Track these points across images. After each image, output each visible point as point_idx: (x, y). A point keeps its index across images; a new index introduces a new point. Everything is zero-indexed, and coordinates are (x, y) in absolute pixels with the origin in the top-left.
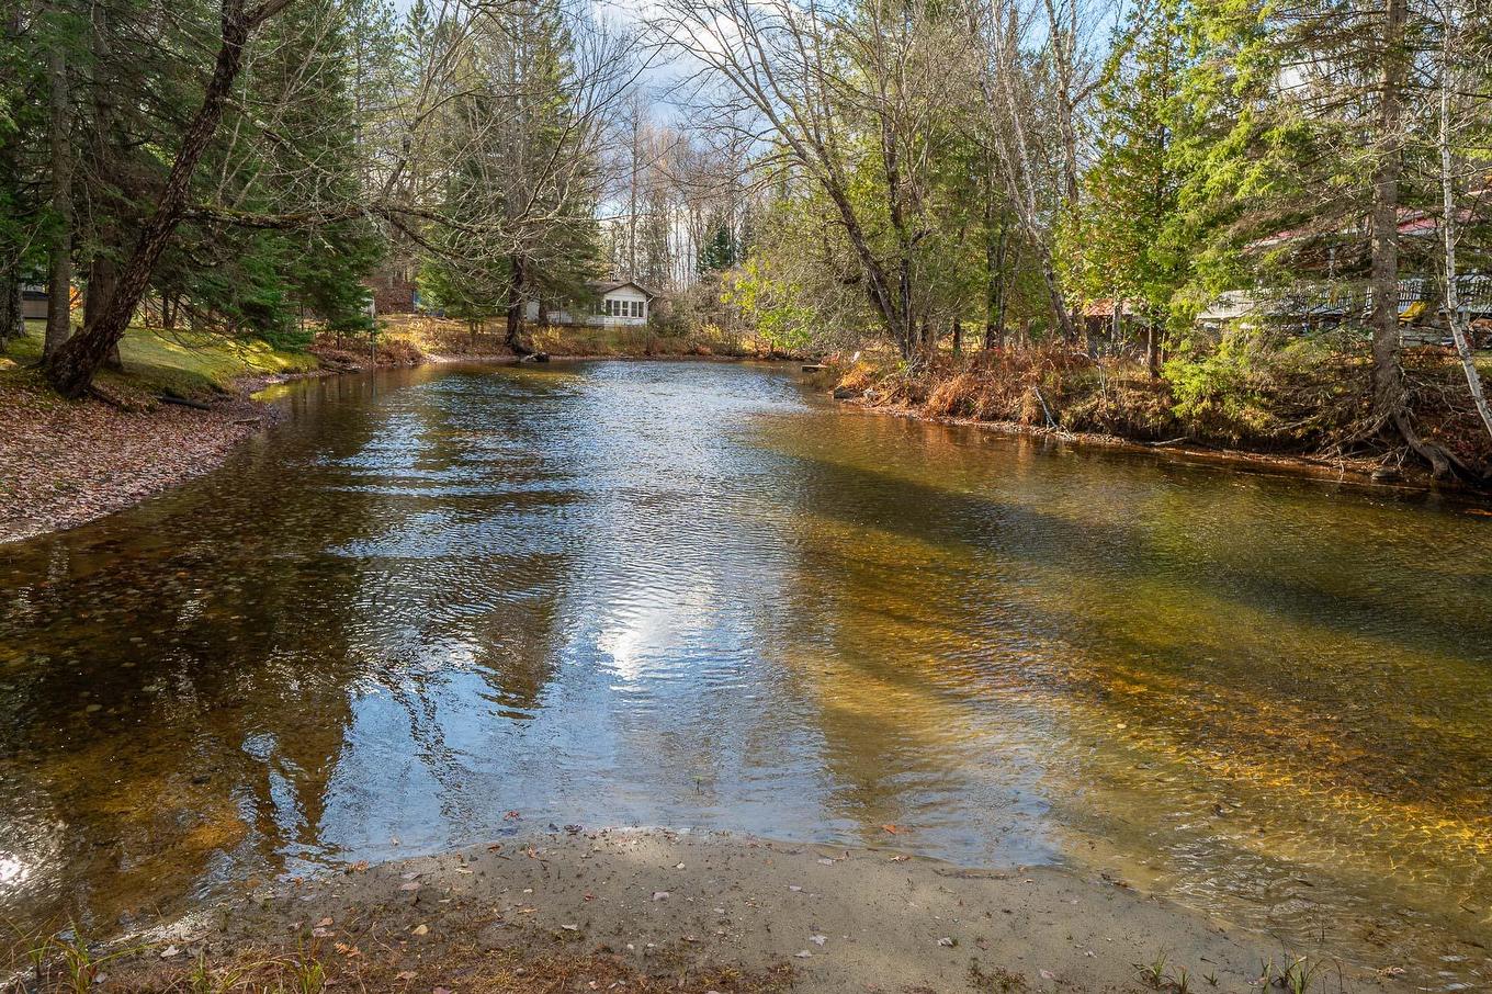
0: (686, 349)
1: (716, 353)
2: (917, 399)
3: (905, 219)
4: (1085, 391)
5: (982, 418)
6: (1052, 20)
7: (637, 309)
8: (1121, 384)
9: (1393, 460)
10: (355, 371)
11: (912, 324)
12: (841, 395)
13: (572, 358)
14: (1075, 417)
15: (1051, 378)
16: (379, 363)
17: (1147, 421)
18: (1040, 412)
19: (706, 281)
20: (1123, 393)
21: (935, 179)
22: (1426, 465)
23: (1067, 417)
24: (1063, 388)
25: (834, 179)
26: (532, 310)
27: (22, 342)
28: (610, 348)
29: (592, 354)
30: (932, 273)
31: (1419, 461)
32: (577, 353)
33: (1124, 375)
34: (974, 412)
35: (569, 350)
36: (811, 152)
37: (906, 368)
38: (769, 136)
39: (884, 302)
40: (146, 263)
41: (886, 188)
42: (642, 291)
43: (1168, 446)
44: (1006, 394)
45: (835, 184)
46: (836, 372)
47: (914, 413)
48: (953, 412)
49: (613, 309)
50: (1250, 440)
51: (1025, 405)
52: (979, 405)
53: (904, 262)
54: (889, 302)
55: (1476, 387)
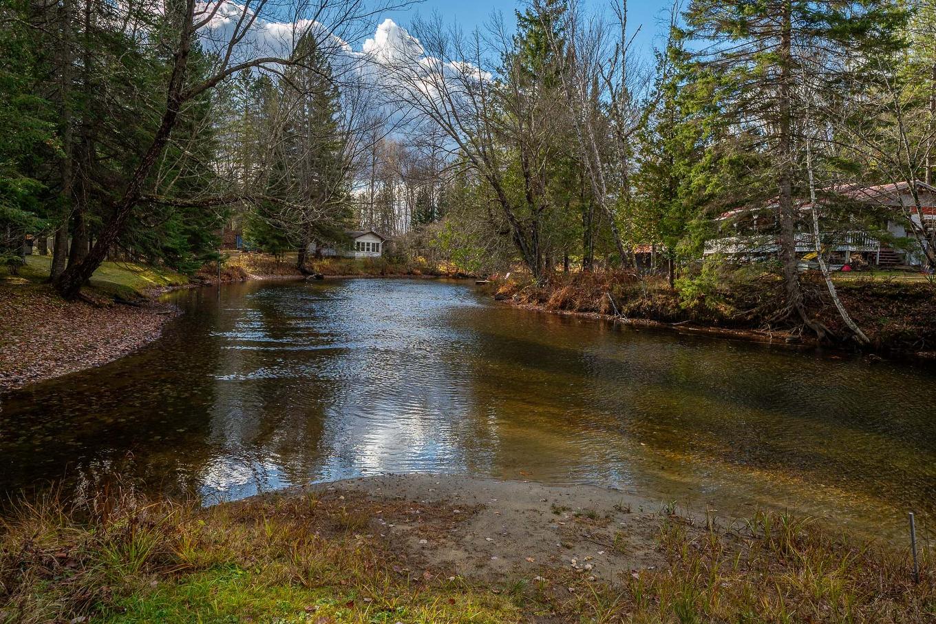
0: (405, 271)
1: (424, 274)
2: (542, 301)
3: (534, 198)
4: (635, 295)
5: (579, 310)
6: (612, 93)
7: (375, 248)
8: (654, 291)
9: (797, 332)
10: (209, 285)
11: (539, 257)
12: (499, 298)
13: (337, 277)
14: (630, 309)
15: (617, 287)
16: (222, 280)
17: (669, 311)
18: (611, 307)
19: (417, 230)
20: (656, 296)
21: (552, 175)
22: (814, 333)
23: (625, 309)
24: (623, 293)
25: (494, 176)
26: (312, 247)
27: (24, 268)
28: (359, 270)
29: (349, 274)
30: (550, 228)
31: (810, 332)
32: (340, 274)
33: (656, 287)
34: (574, 307)
35: (335, 272)
36: (480, 161)
37: (535, 282)
38: (457, 151)
39: (523, 245)
40: (116, 225)
41: (523, 180)
42: (379, 237)
43: (681, 325)
44: (592, 297)
45: (494, 179)
46: (497, 284)
47: (541, 308)
48: (563, 307)
49: (360, 247)
50: (724, 322)
51: (603, 302)
52: (577, 303)
53: (534, 223)
54: (526, 245)
55: (833, 292)
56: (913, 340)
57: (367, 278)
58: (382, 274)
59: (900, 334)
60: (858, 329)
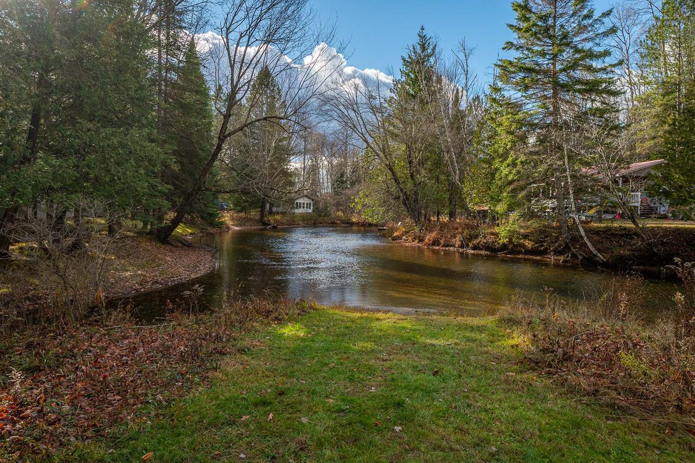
0: (330, 222)
1: (343, 223)
2: (421, 240)
3: (415, 177)
4: (476, 237)
5: (443, 246)
7: (308, 206)
8: (488, 234)
9: (567, 257)
12: (394, 239)
14: (473, 245)
15: (466, 232)
16: (217, 230)
17: (496, 246)
18: (462, 243)
20: (488, 237)
22: (577, 257)
23: (471, 245)
24: (469, 235)
25: (389, 163)
28: (299, 222)
29: (293, 225)
30: (425, 196)
31: (574, 256)
32: (287, 225)
33: (489, 231)
34: (440, 244)
35: (284, 223)
36: (381, 154)
37: (417, 230)
39: (408, 206)
41: (408, 165)
42: (311, 198)
43: (502, 254)
44: (451, 238)
45: (390, 165)
46: (392, 230)
47: (420, 245)
48: (433, 244)
49: (299, 206)
50: (527, 251)
51: (457, 241)
52: (442, 241)
53: (415, 192)
54: (410, 206)
55: (583, 233)
56: (630, 260)
57: (304, 227)
58: (314, 224)
59: (623, 256)
60: (599, 254)
